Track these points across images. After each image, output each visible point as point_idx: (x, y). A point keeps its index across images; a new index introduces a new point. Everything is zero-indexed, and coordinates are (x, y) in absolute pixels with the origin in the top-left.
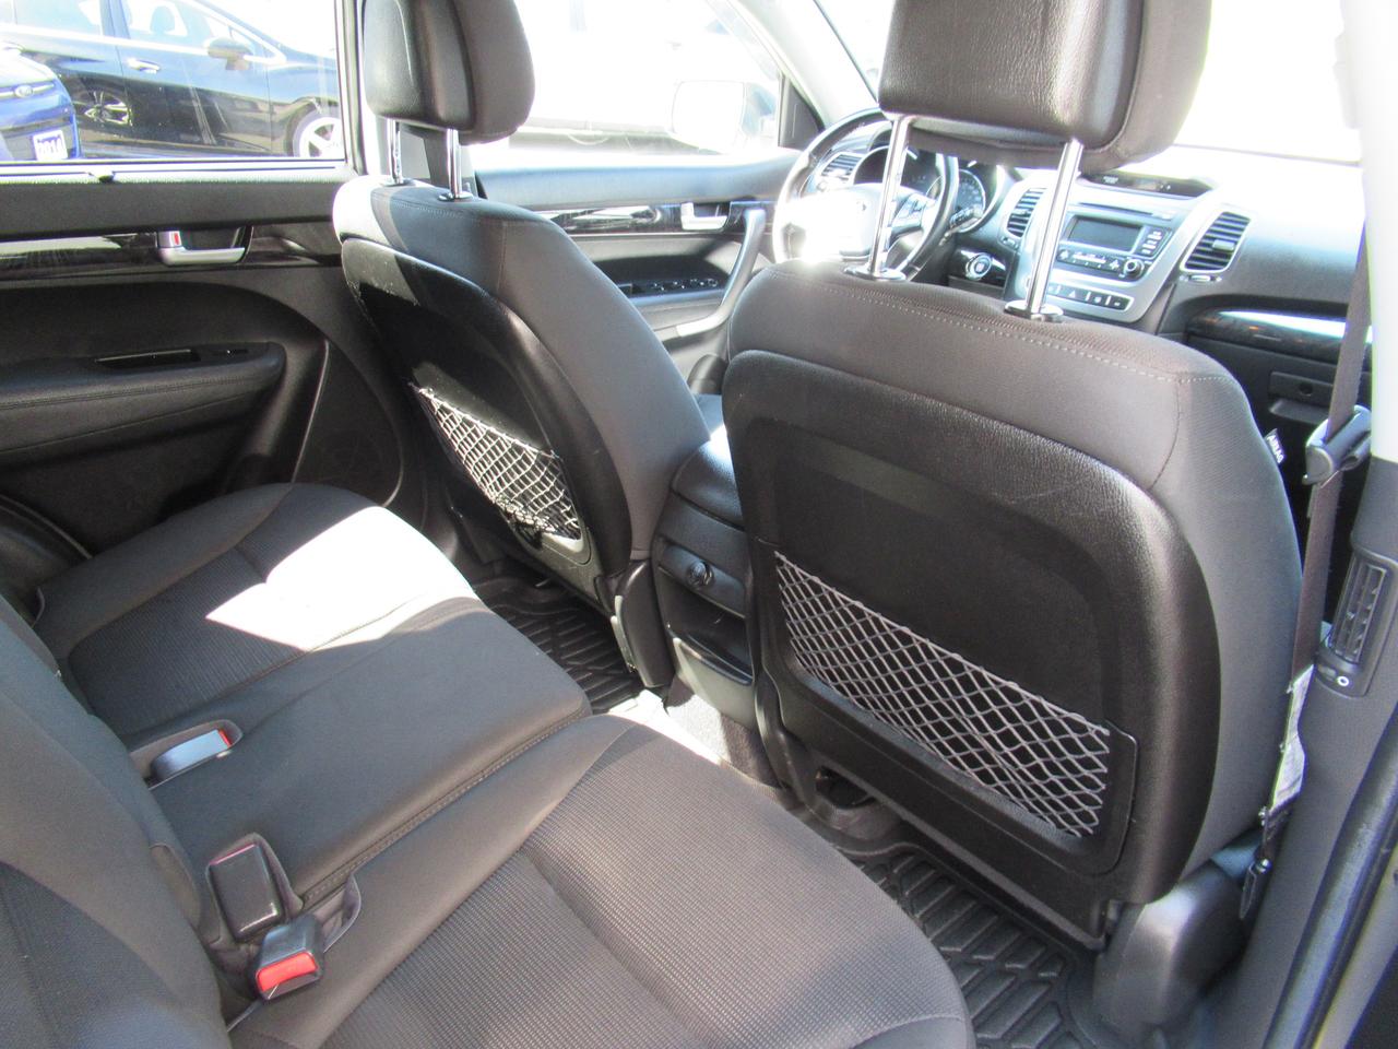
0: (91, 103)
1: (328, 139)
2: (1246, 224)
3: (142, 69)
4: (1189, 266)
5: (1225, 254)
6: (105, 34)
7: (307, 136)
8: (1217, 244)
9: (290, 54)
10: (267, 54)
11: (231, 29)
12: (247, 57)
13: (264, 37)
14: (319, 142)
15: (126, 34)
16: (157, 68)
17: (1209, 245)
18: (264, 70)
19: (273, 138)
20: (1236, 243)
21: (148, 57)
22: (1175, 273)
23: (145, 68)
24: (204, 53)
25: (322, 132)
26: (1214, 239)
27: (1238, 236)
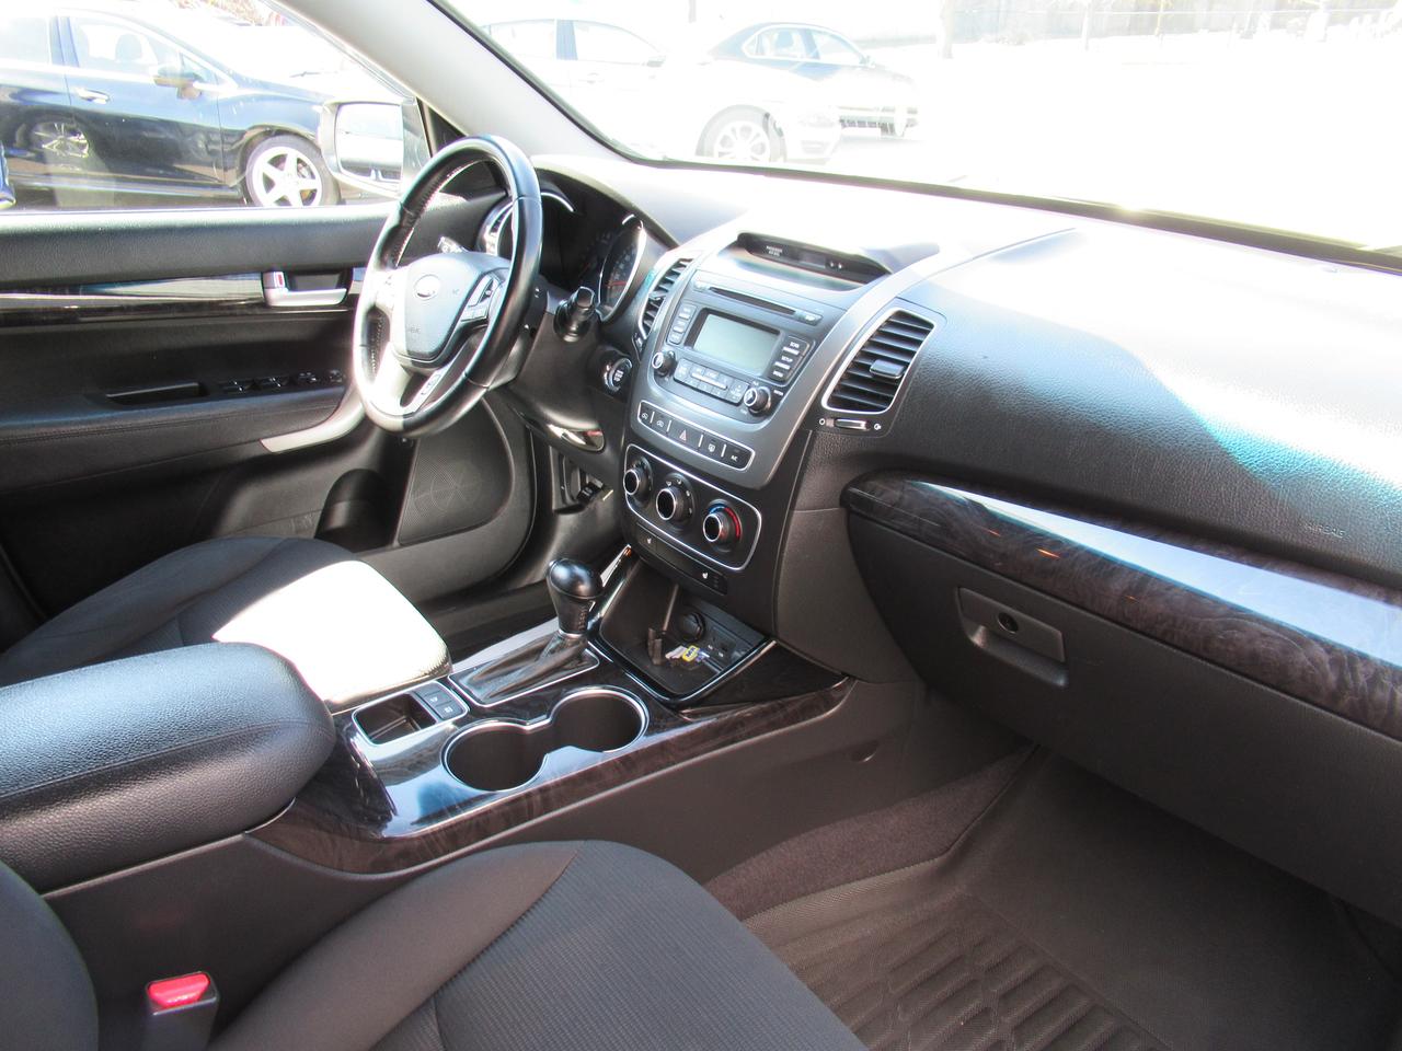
0: (53, 135)
1: (282, 169)
2: (926, 333)
3: (90, 100)
4: (833, 401)
5: (888, 384)
6: (54, 62)
7: (260, 166)
8: (879, 366)
9: (239, 80)
10: (218, 80)
11: (181, 55)
12: (197, 85)
13: (215, 64)
14: (273, 172)
15: (75, 62)
16: (106, 98)
17: (866, 368)
18: (215, 98)
19: (226, 169)
20: (906, 365)
21: (96, 86)
22: (816, 411)
23: (94, 98)
24: (151, 81)
25: (277, 161)
26: (875, 357)
27: (911, 354)
